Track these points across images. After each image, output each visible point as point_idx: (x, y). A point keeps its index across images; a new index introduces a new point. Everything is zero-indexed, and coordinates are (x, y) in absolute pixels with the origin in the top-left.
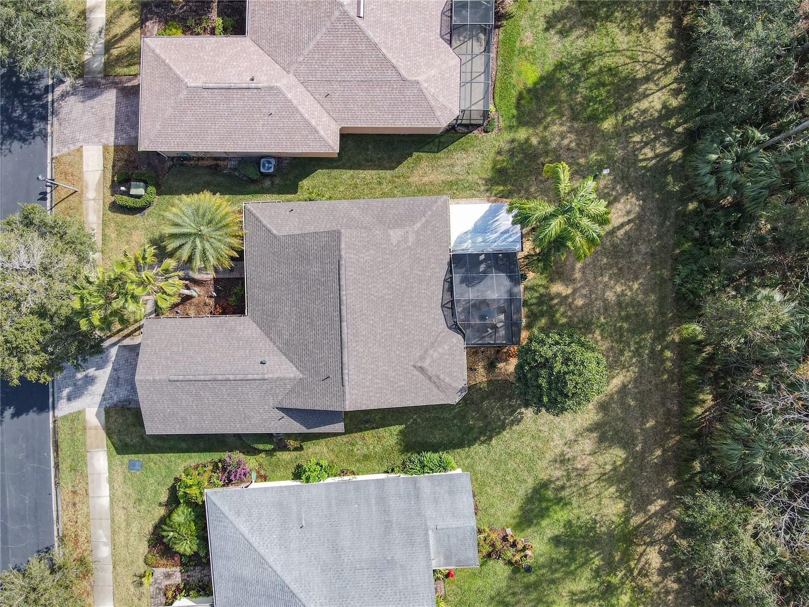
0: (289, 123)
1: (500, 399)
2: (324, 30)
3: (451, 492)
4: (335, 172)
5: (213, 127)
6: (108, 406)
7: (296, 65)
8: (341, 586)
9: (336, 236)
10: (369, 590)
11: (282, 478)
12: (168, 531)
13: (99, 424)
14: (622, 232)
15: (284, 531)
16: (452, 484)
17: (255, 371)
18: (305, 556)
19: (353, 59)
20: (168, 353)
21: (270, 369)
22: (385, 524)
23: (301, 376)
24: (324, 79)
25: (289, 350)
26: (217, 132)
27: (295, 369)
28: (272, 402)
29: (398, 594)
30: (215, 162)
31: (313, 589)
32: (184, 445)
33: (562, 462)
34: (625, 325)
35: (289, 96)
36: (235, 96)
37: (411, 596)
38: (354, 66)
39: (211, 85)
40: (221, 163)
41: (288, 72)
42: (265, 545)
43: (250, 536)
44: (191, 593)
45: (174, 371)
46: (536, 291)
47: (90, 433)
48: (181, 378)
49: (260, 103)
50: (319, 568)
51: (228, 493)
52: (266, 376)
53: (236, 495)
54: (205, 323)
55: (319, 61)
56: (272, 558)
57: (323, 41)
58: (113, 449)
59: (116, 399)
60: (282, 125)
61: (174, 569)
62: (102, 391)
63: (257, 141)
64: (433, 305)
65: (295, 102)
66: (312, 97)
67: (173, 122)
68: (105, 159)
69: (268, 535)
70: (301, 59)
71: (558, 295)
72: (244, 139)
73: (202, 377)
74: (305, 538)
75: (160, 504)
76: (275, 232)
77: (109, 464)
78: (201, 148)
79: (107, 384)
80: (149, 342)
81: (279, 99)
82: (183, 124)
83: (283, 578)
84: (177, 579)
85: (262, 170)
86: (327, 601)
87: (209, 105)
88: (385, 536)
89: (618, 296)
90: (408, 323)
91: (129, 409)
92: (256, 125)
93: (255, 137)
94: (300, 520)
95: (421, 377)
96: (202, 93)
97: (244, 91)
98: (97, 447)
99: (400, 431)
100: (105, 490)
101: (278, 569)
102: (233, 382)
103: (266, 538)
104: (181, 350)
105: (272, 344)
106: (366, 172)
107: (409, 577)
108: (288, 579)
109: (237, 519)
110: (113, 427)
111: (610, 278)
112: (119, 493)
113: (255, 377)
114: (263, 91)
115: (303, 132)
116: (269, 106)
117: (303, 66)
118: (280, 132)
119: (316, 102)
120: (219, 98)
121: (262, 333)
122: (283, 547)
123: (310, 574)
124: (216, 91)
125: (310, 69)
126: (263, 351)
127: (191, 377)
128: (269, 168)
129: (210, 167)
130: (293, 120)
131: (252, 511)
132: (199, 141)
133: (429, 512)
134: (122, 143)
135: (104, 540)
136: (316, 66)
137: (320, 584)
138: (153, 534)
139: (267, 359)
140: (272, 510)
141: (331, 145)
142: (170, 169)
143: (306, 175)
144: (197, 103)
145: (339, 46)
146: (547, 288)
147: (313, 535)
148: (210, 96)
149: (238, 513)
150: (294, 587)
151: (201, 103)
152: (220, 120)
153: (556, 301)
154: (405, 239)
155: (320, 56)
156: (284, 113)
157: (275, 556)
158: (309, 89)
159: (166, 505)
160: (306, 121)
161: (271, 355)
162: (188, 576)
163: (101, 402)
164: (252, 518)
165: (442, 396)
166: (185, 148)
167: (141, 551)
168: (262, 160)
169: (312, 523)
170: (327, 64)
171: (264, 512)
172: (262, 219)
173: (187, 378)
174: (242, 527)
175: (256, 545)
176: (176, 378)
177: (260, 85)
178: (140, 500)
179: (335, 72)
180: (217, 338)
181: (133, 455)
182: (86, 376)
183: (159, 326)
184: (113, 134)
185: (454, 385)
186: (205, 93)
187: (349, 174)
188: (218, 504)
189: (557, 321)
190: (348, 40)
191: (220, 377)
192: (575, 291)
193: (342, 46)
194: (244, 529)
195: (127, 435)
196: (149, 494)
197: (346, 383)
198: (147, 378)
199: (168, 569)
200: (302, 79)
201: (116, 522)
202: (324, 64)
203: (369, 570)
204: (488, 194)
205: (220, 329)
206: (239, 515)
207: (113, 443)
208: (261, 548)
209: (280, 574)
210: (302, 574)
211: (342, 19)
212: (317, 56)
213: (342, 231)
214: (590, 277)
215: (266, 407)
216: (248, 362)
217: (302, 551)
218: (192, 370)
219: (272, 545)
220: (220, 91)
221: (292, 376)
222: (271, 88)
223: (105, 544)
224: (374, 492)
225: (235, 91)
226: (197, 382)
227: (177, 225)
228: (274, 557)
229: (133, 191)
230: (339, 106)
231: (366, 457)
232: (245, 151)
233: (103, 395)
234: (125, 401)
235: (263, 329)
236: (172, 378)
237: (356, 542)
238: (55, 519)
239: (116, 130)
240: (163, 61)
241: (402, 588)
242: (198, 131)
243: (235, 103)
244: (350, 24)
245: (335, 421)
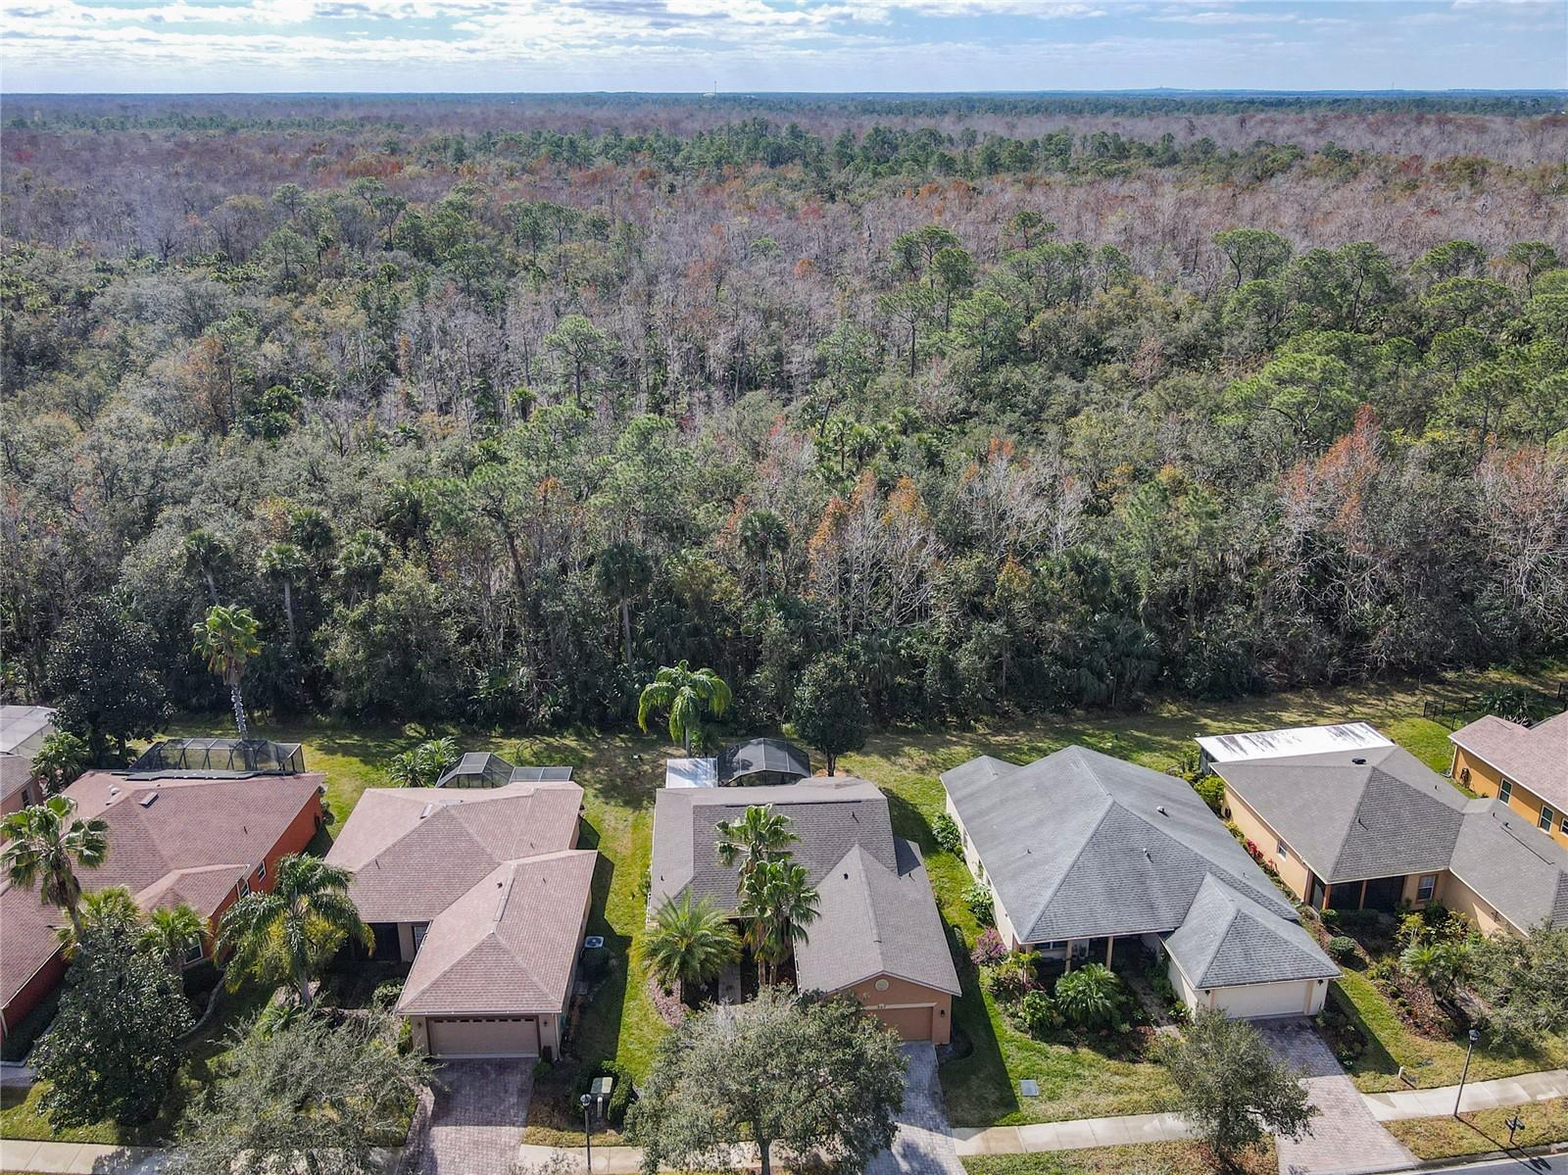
0: (558, 872)
2: (466, 825)
6: (945, 1121)
13: (978, 1135)
20: (846, 956)
23: (857, 846)
27: (850, 853)
28: (894, 876)
35: (529, 862)
36: (517, 901)
39: (498, 915)
40: (578, 1002)
41: (499, 865)
47: (996, 1148)
48: (875, 931)
49: (531, 886)
53: (1015, 915)
58: (1012, 1117)
59: (933, 1112)
62: (924, 1132)
76: (689, 880)
77: (1037, 1122)
85: (599, 946)
91: (945, 1093)
98: (1016, 1138)
100: (1080, 1125)
102: (873, 894)
110: (976, 1114)
112: (1077, 1105)
114: (518, 879)
116: (535, 879)
120: (516, 913)
124: (506, 913)
126: (833, 883)
127: (873, 923)
134: (523, 1115)
135: (1156, 1123)
138: (1120, 1059)
144: (516, 934)
148: (511, 920)
150: (1089, 834)
151: (517, 931)
158: (521, 856)
163: (941, 1130)
168: (588, 946)
172: (671, 897)
173: (874, 926)
177: (511, 877)
178: (1078, 1077)
179: (509, 834)
181: (1015, 1090)
182: (904, 1156)
184: (505, 1129)
186: (507, 921)
195: (985, 1099)
196: (1064, 1067)
197: (858, 799)
198: (880, 961)
207: (1004, 1116)
216: (847, 888)
220: (507, 910)
222: (517, 871)
223: (1162, 1121)
225: (511, 899)
226: (878, 920)
229: (606, 1089)
233: (931, 1130)
234: (933, 1100)
236: (876, 938)
239: (501, 1124)
240: (445, 975)
242: (551, 946)
243: (526, 903)
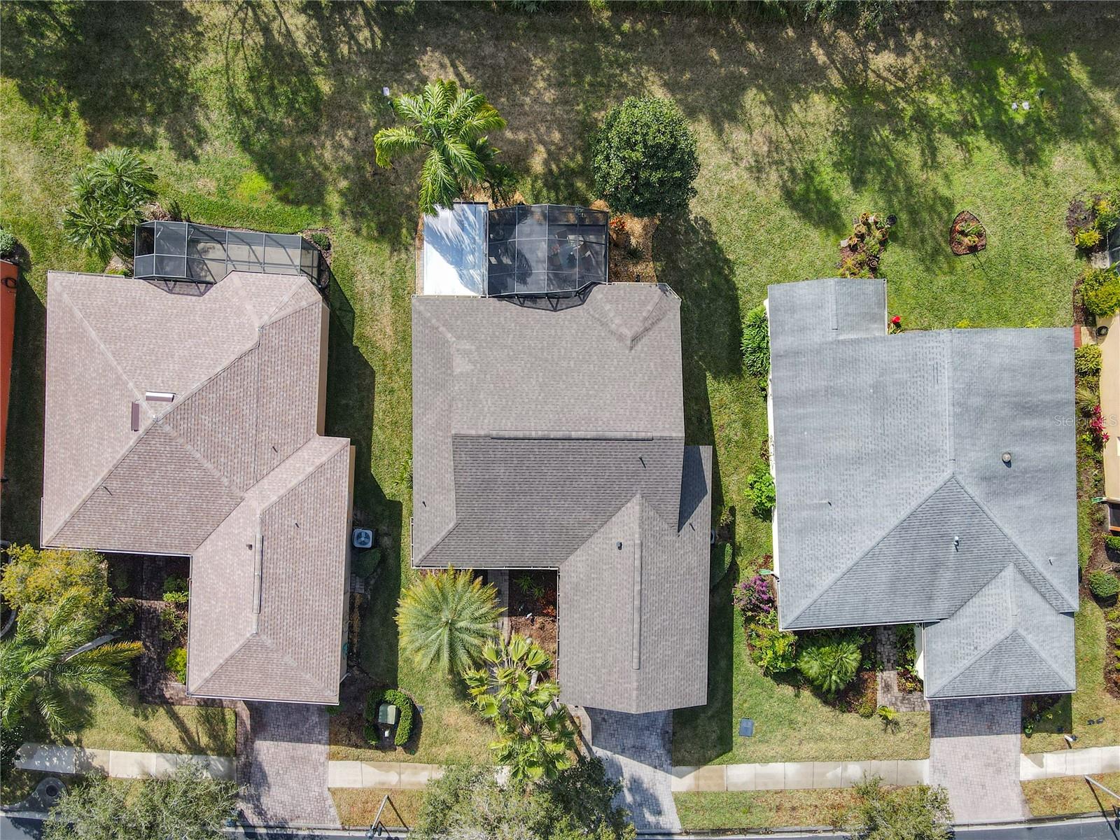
0: (309, 501)
1: (678, 246)
2: (189, 447)
3: (792, 310)
4: (376, 450)
5: (311, 602)
6: (669, 762)
7: (233, 488)
8: (904, 453)
9: (460, 441)
10: (910, 417)
11: (769, 535)
12: (830, 682)
13: (692, 774)
14: (467, 76)
15: (834, 526)
16: (782, 309)
17: (631, 556)
18: (865, 500)
19: (228, 412)
20: (603, 671)
21: (628, 537)
22: (829, 396)
23: (638, 496)
24: (253, 451)
25: (605, 511)
26: (317, 598)
27: (629, 504)
28: (671, 537)
29: (915, 379)
30: (356, 610)
31: (906, 488)
32: (723, 663)
33: (759, 171)
34: (588, 78)
35: (274, 498)
36: (271, 571)
37: (918, 362)
38: (238, 411)
39: (256, 602)
40: (358, 602)
41: (242, 499)
42: (851, 551)
43: (838, 570)
44: (909, 658)
45: (626, 663)
46: (540, 192)
47: (704, 786)
48: (636, 654)
49: (282, 538)
50: (881, 481)
51: (785, 600)
52: (638, 542)
53: (788, 590)
54: (567, 623)
55: (229, 457)
56: (867, 542)
57: (202, 450)
58: (724, 757)
59: (661, 751)
60: (312, 512)
61: (879, 680)
62: (650, 769)
63: (332, 546)
64: (553, 321)
65: (282, 492)
66: (276, 469)
67: (303, 655)
68: (346, 758)
69: (839, 547)
70: (225, 481)
71: (546, 163)
72: (328, 562)
73: (636, 626)
74: (843, 499)
75: (797, 696)
76: (451, 525)
77: (744, 762)
78: (338, 622)
79: (641, 762)
80: (588, 697)
81: (277, 513)
82: (306, 643)
83: (892, 527)
84: (892, 676)
85: (369, 545)
86: (921, 471)
87: (282, 606)
88: (844, 395)
89: (550, 85)
90: (575, 355)
91: (674, 734)
92: (310, 545)
93: (326, 548)
94: (821, 505)
95: (645, 340)
96: (266, 615)
97: (265, 558)
98: (722, 777)
99: (714, 378)
100: (777, 768)
101: (880, 534)
102: (643, 586)
103: (842, 551)
104: (601, 655)
105: (596, 535)
106: (376, 410)
107: (895, 365)
108: (894, 521)
109: (818, 587)
110: (696, 756)
111: (526, 94)
112: (781, 750)
113: (637, 556)
114: (266, 533)
115: (322, 484)
116: (286, 527)
117: (235, 478)
118: (321, 515)
119: (283, 464)
120: (274, 592)
121: (582, 547)
122: (854, 528)
123: (888, 493)
124: (264, 595)
125: (239, 470)
126: (605, 546)
127: (636, 640)
128: (367, 536)
129: (362, 617)
130: (306, 496)
131: (808, 569)
132: (328, 623)
133: (816, 338)
134: (326, 734)
135: (839, 770)
136: (236, 461)
137: (901, 480)
138: (834, 707)
139: (615, 541)
140: (807, 542)
141: (340, 446)
142: (362, 671)
143: (377, 489)
144: (279, 622)
145: (210, 429)
146: (536, 178)
147: (840, 488)
148: (270, 604)
149: (810, 586)
150: (903, 514)
151: (279, 617)
152: (302, 593)
153: (554, 167)
154: (466, 353)
155: (223, 455)
156: (296, 507)
157: (864, 538)
158: (265, 472)
159: (799, 688)
160: (307, 479)
161: (610, 536)
162: (889, 661)
163: (664, 770)
164: (817, 568)
165: (670, 315)
166: (337, 642)
167: (854, 722)
168: (357, 545)
169: (825, 491)
170: (233, 446)
171: (810, 552)
172: (434, 543)
173: (636, 645)
174: (827, 581)
175: (850, 564)
176: (636, 660)
177: (259, 537)
178: (791, 722)
179: (244, 437)
180: (587, 607)
181: (734, 730)
182: (630, 790)
183: (569, 684)
184: (313, 746)
185: (656, 299)
186: (266, 610)
187: (379, 432)
188: (797, 612)
189: (579, 166)
190: (203, 417)
191: (637, 603)
192: (541, 142)
193: (210, 425)
194: (831, 578)
195: (707, 737)
196: (783, 710)
197: (649, 435)
198: (634, 698)
199: (879, 688)
200: (252, 481)
201: (817, 754)
202: (233, 450)
203: (885, 417)
204: (411, 249)
205: (575, 603)
206: (813, 586)
207: (717, 757)
208: (854, 556)
209: (887, 531)
210: (888, 503)
211: (175, 422)
212: (222, 459)
213: (453, 432)
214: (524, 120)
215: (677, 545)
216: (619, 566)
217: (859, 504)
218: (627, 639)
219: (851, 541)
220: (264, 590)
221: (638, 507)
222: (263, 521)
223: (845, 769)
224: (790, 409)
225: (264, 571)
226: (642, 632)
227: (438, 655)
228: (866, 539)
229: (391, 720)
230: (289, 435)
231: (746, 424)
232: (344, 563)
233: (656, 768)
234: (663, 739)
235: (576, 547)
236: (635, 666)
237: (850, 433)
238: (811, 835)
239: (309, 741)
240: (222, 666)
241: (908, 375)
242: (316, 623)
243: (281, 571)
244: (183, 412)
245: (698, 456)
